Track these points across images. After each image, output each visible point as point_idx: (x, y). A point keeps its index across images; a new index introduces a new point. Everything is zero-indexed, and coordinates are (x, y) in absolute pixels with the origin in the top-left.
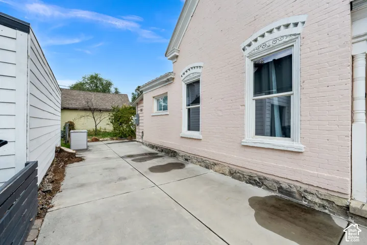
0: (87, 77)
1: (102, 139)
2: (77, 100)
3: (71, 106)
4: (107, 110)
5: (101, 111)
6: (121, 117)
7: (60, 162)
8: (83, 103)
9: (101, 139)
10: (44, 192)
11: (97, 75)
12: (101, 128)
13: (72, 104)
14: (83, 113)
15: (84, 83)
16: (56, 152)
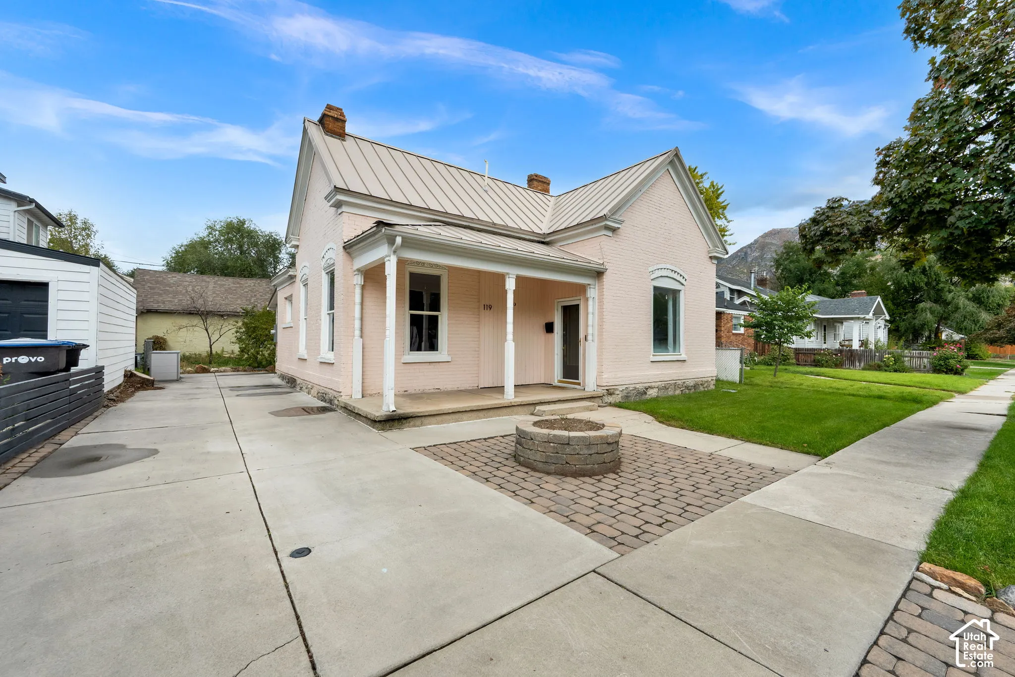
0: (218, 227)
1: (215, 369)
2: (176, 293)
3: (162, 307)
4: (234, 315)
5: (222, 316)
6: (255, 328)
7: (130, 387)
8: (185, 302)
9: (212, 369)
10: (108, 399)
11: (243, 223)
12: (223, 351)
13: (164, 303)
14: (184, 321)
15: (210, 243)
16: (125, 376)
